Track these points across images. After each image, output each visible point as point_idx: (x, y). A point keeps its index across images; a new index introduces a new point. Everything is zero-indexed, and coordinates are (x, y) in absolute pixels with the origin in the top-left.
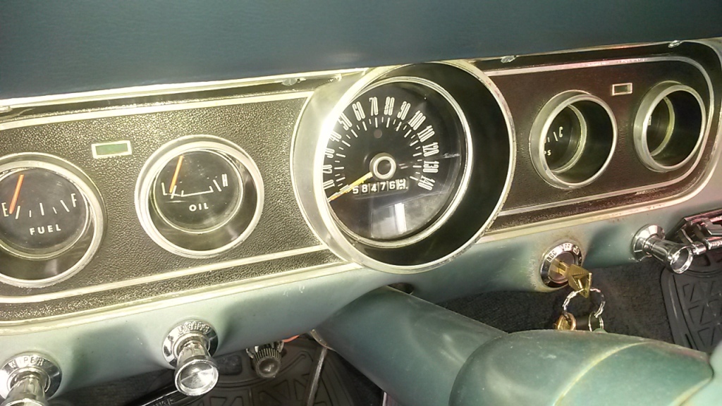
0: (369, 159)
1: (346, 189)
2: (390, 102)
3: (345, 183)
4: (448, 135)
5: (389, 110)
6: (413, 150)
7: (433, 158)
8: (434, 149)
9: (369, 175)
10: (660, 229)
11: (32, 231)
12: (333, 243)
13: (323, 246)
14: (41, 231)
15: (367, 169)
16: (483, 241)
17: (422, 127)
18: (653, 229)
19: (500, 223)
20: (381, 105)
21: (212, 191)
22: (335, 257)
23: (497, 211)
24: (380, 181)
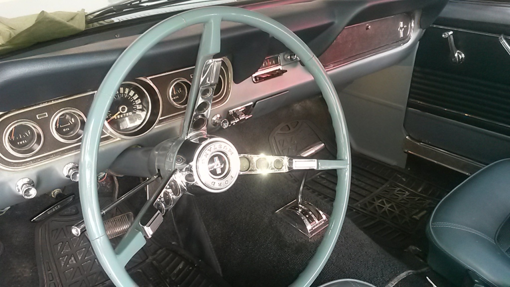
0: (118, 108)
1: (113, 118)
2: (127, 90)
3: (111, 116)
4: (142, 96)
5: (126, 92)
6: (132, 102)
7: (140, 104)
8: (139, 101)
9: (119, 112)
10: (220, 116)
11: (18, 143)
12: (111, 133)
13: (108, 135)
14: (21, 143)
15: (118, 110)
16: (156, 128)
17: (134, 95)
18: (218, 116)
19: (160, 121)
20: (124, 91)
21: (69, 124)
22: (112, 138)
23: (159, 118)
24: (123, 114)
